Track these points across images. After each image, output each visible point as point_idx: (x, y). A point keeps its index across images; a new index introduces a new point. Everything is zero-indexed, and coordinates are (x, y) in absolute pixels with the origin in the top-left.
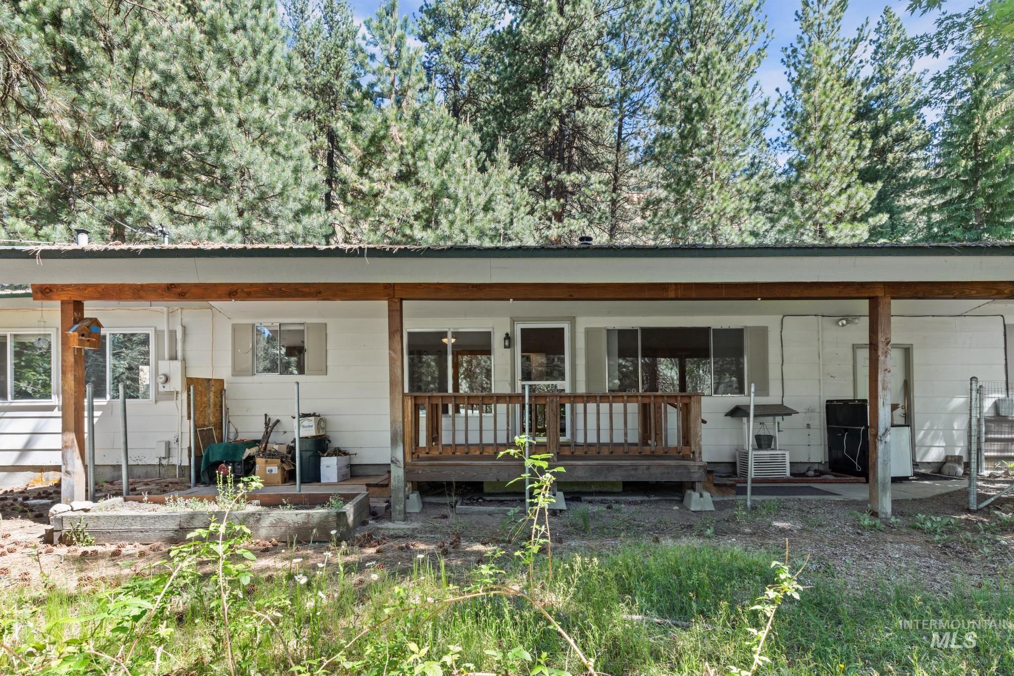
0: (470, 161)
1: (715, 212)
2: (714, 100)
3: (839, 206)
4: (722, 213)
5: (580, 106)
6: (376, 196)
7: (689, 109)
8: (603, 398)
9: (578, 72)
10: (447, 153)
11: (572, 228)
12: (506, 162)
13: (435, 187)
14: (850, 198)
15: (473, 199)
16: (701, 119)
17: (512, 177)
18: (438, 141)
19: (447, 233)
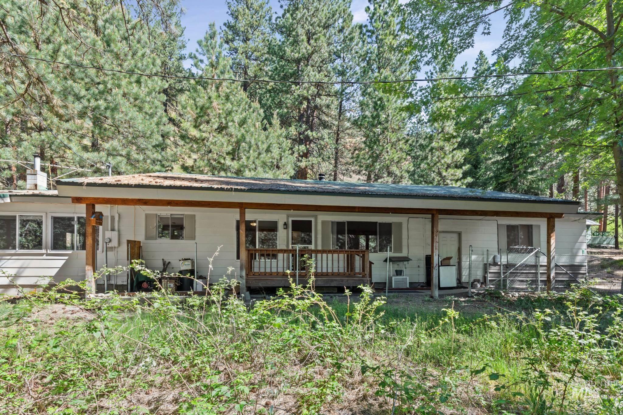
0: (258, 124)
1: (389, 159)
2: (388, 101)
3: (448, 160)
4: (392, 160)
5: (319, 95)
6: (203, 140)
7: (375, 103)
8: (330, 252)
9: (317, 76)
10: (245, 119)
11: (314, 162)
12: (278, 125)
13: (239, 137)
14: (453, 156)
15: (260, 145)
16: (382, 110)
17: (281, 134)
18: (239, 111)
19: (245, 164)
